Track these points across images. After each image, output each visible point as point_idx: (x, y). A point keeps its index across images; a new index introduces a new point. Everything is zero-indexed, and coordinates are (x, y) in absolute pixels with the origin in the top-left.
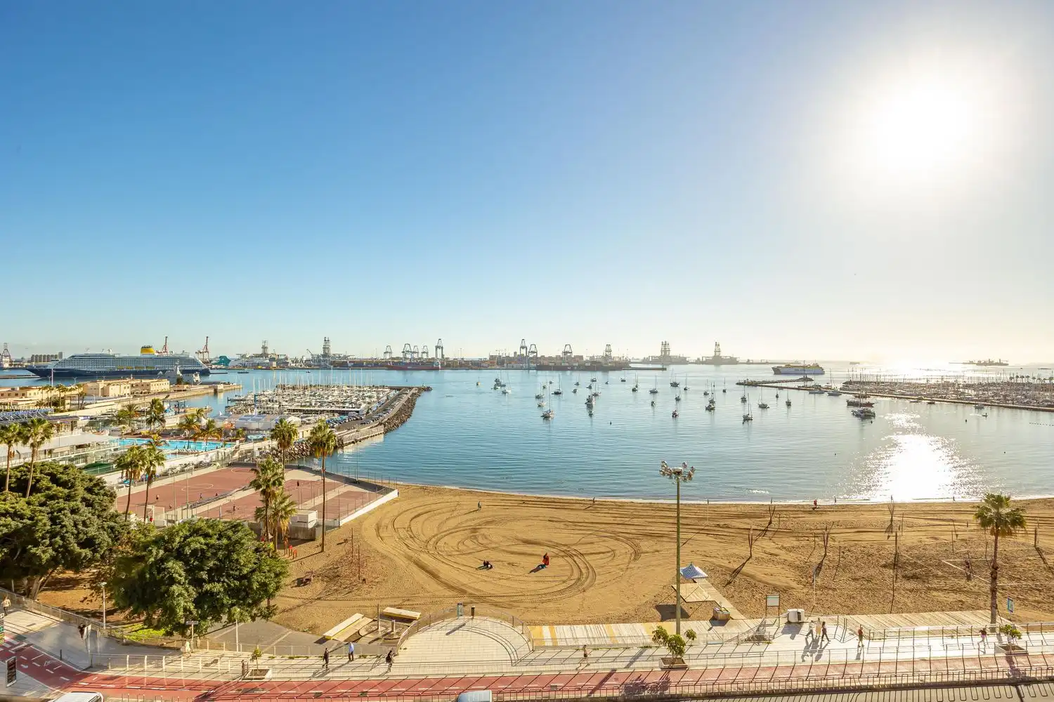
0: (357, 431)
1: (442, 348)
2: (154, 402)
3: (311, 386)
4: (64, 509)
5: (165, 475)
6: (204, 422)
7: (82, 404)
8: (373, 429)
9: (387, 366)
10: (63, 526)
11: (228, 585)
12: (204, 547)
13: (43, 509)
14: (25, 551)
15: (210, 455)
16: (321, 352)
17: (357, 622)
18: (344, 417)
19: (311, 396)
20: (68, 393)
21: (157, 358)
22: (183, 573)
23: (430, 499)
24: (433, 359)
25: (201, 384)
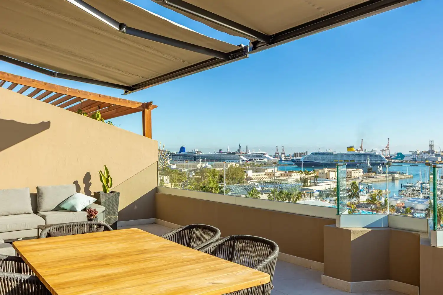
2: (353, 184)
6: (383, 200)
7: (316, 183)
20: (309, 176)
21: (357, 155)
25: (384, 173)
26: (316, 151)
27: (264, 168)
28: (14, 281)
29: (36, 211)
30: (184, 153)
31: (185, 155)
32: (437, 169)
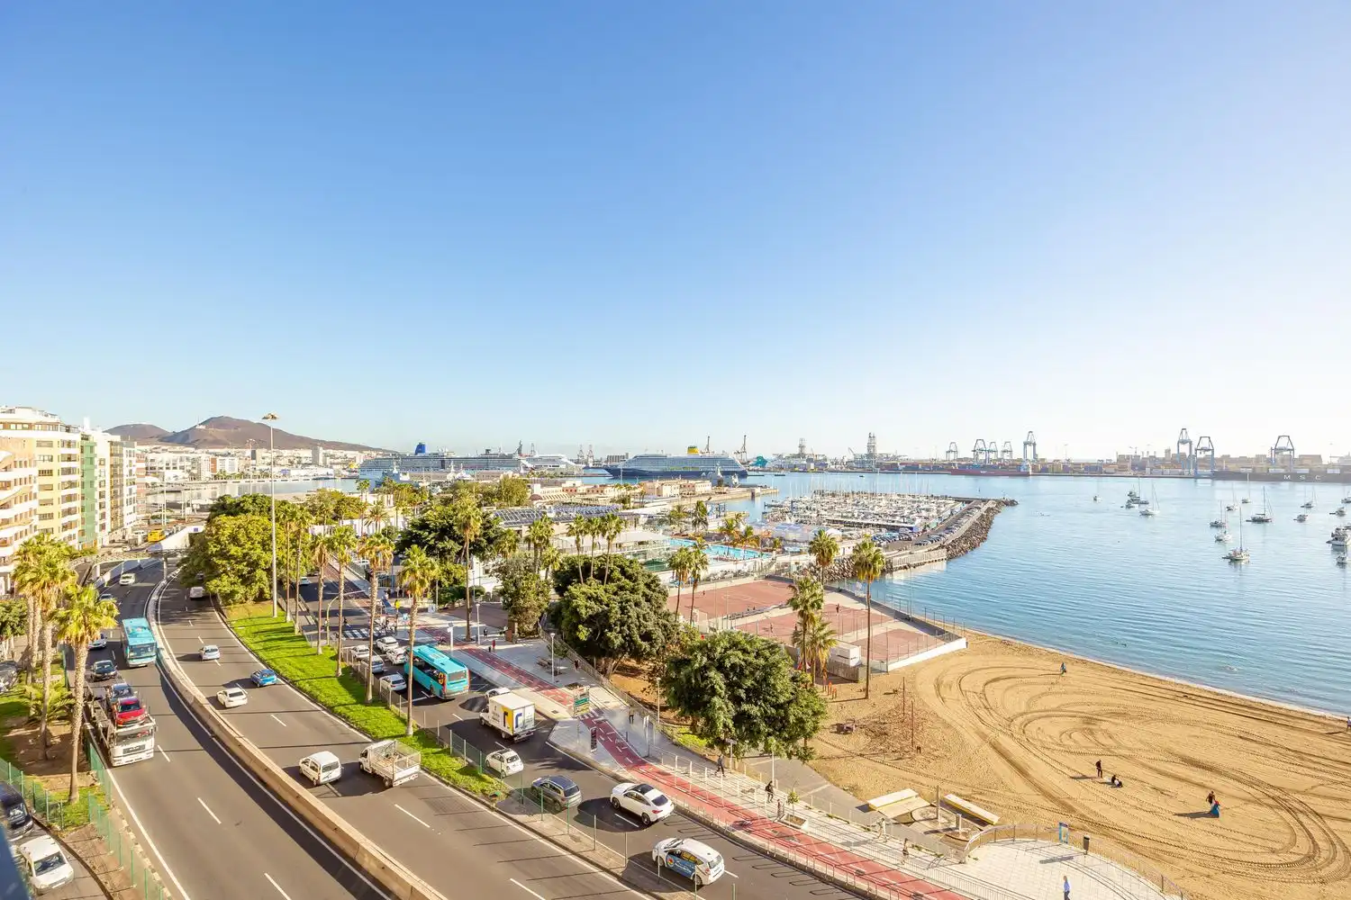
0: (910, 553)
1: (1034, 444)
2: (698, 504)
3: (853, 493)
4: (629, 601)
5: (708, 580)
6: (742, 528)
7: (642, 503)
8: (932, 553)
9: (951, 470)
10: (629, 617)
11: (765, 710)
12: (743, 663)
13: (615, 597)
14: (603, 634)
15: (748, 564)
16: (865, 451)
17: (909, 800)
18: (894, 534)
19: (853, 505)
20: (632, 492)
21: (701, 459)
22: (723, 686)
23: (1015, 660)
24: (1019, 460)
25: (740, 487)
26: (642, 453)
27: (559, 479)
30: (422, 455)
31: (426, 458)
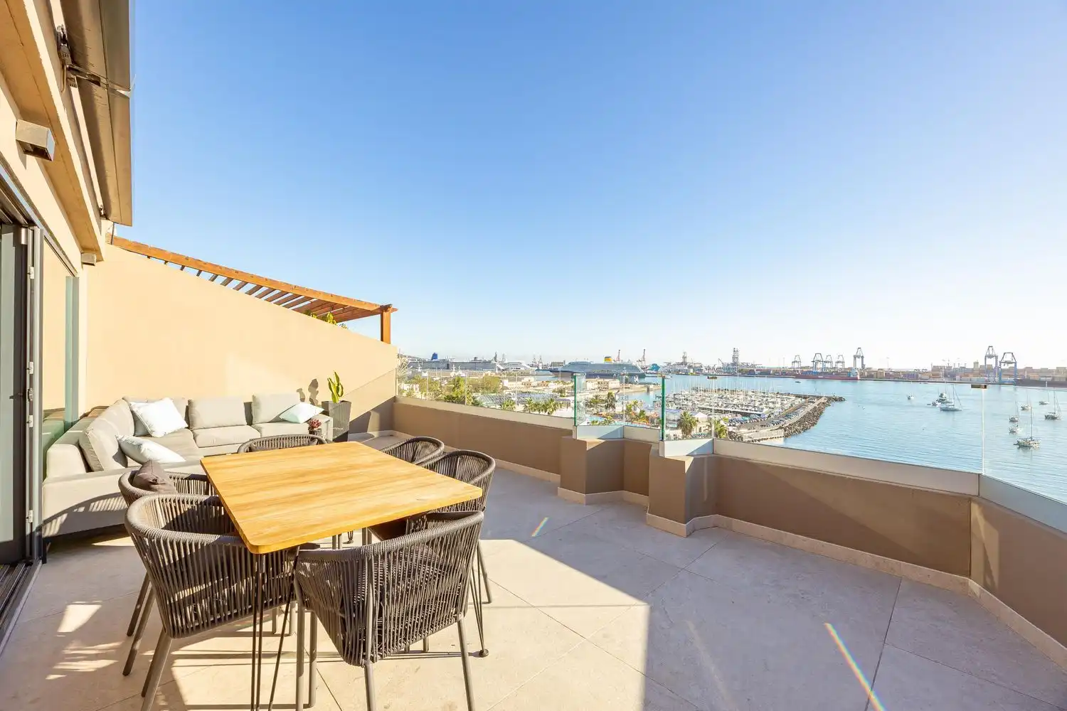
0: (757, 431)
1: (862, 357)
2: (609, 394)
3: (719, 390)
6: (638, 411)
8: (774, 432)
9: (795, 375)
16: (730, 361)
18: (746, 418)
19: (718, 398)
20: (567, 386)
21: (615, 365)
24: (849, 368)
25: (640, 384)
26: (573, 361)
27: (520, 377)
28: (187, 503)
29: (250, 422)
30: (436, 360)
31: (438, 362)
32: (665, 380)
